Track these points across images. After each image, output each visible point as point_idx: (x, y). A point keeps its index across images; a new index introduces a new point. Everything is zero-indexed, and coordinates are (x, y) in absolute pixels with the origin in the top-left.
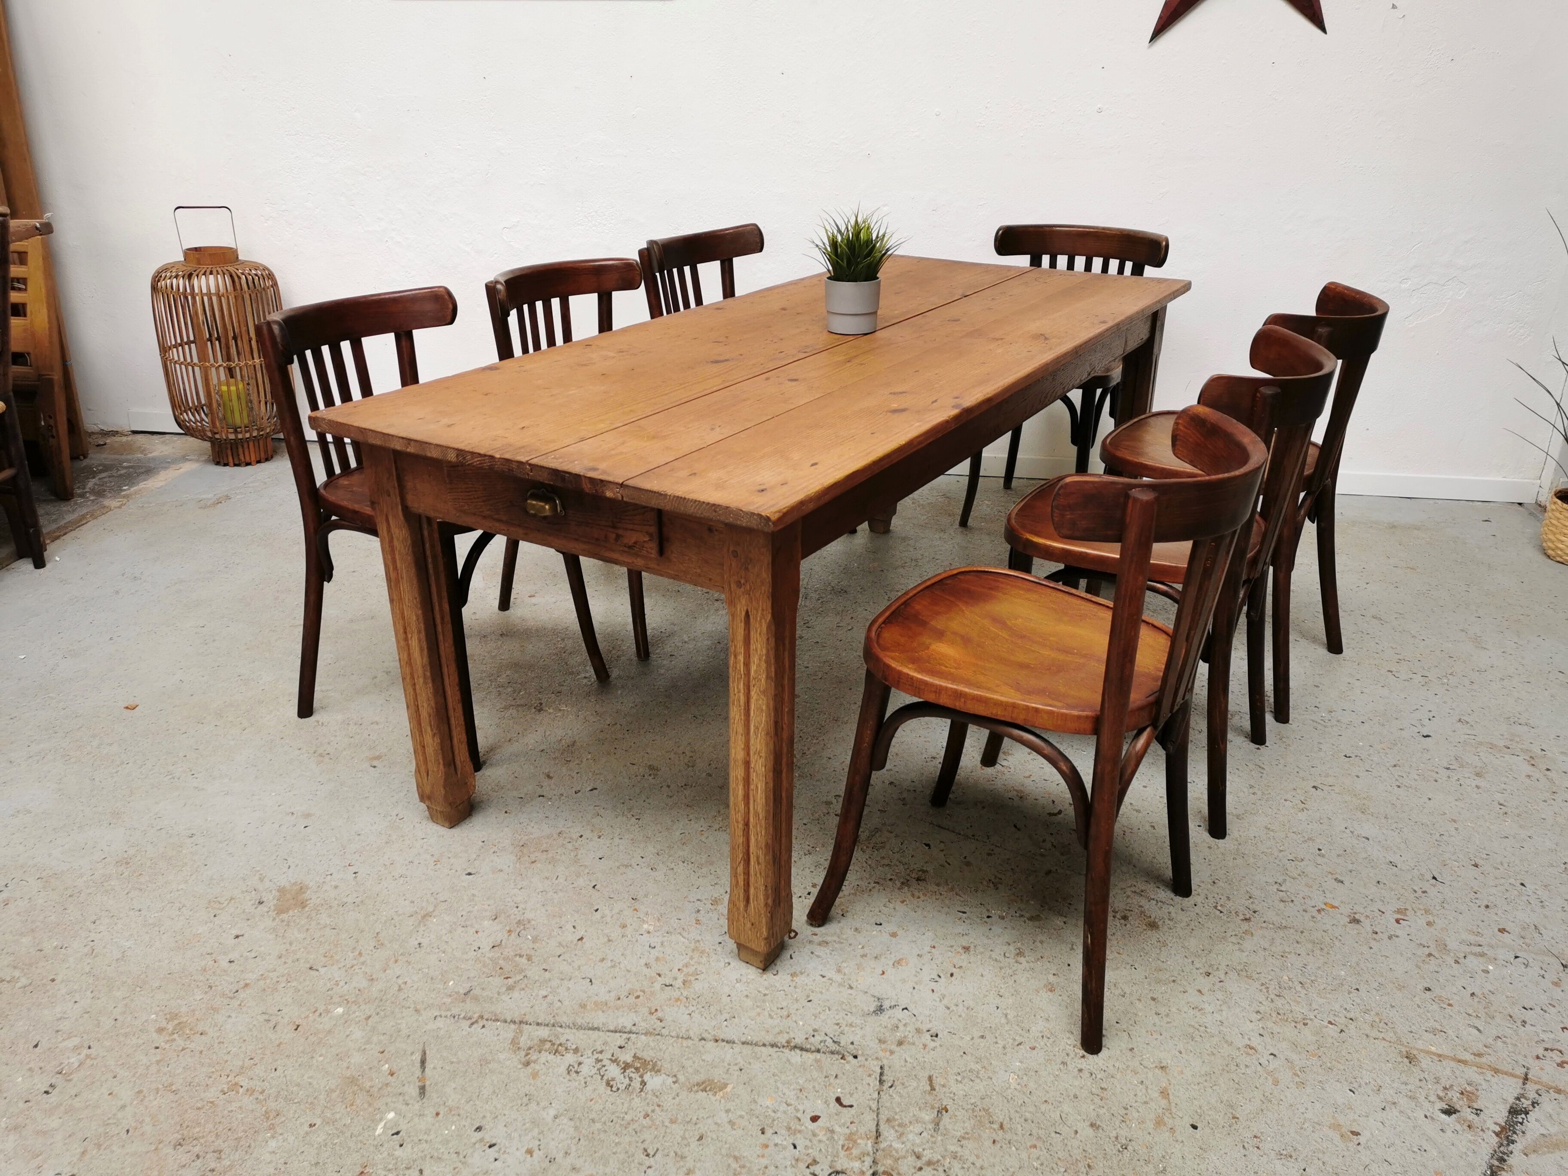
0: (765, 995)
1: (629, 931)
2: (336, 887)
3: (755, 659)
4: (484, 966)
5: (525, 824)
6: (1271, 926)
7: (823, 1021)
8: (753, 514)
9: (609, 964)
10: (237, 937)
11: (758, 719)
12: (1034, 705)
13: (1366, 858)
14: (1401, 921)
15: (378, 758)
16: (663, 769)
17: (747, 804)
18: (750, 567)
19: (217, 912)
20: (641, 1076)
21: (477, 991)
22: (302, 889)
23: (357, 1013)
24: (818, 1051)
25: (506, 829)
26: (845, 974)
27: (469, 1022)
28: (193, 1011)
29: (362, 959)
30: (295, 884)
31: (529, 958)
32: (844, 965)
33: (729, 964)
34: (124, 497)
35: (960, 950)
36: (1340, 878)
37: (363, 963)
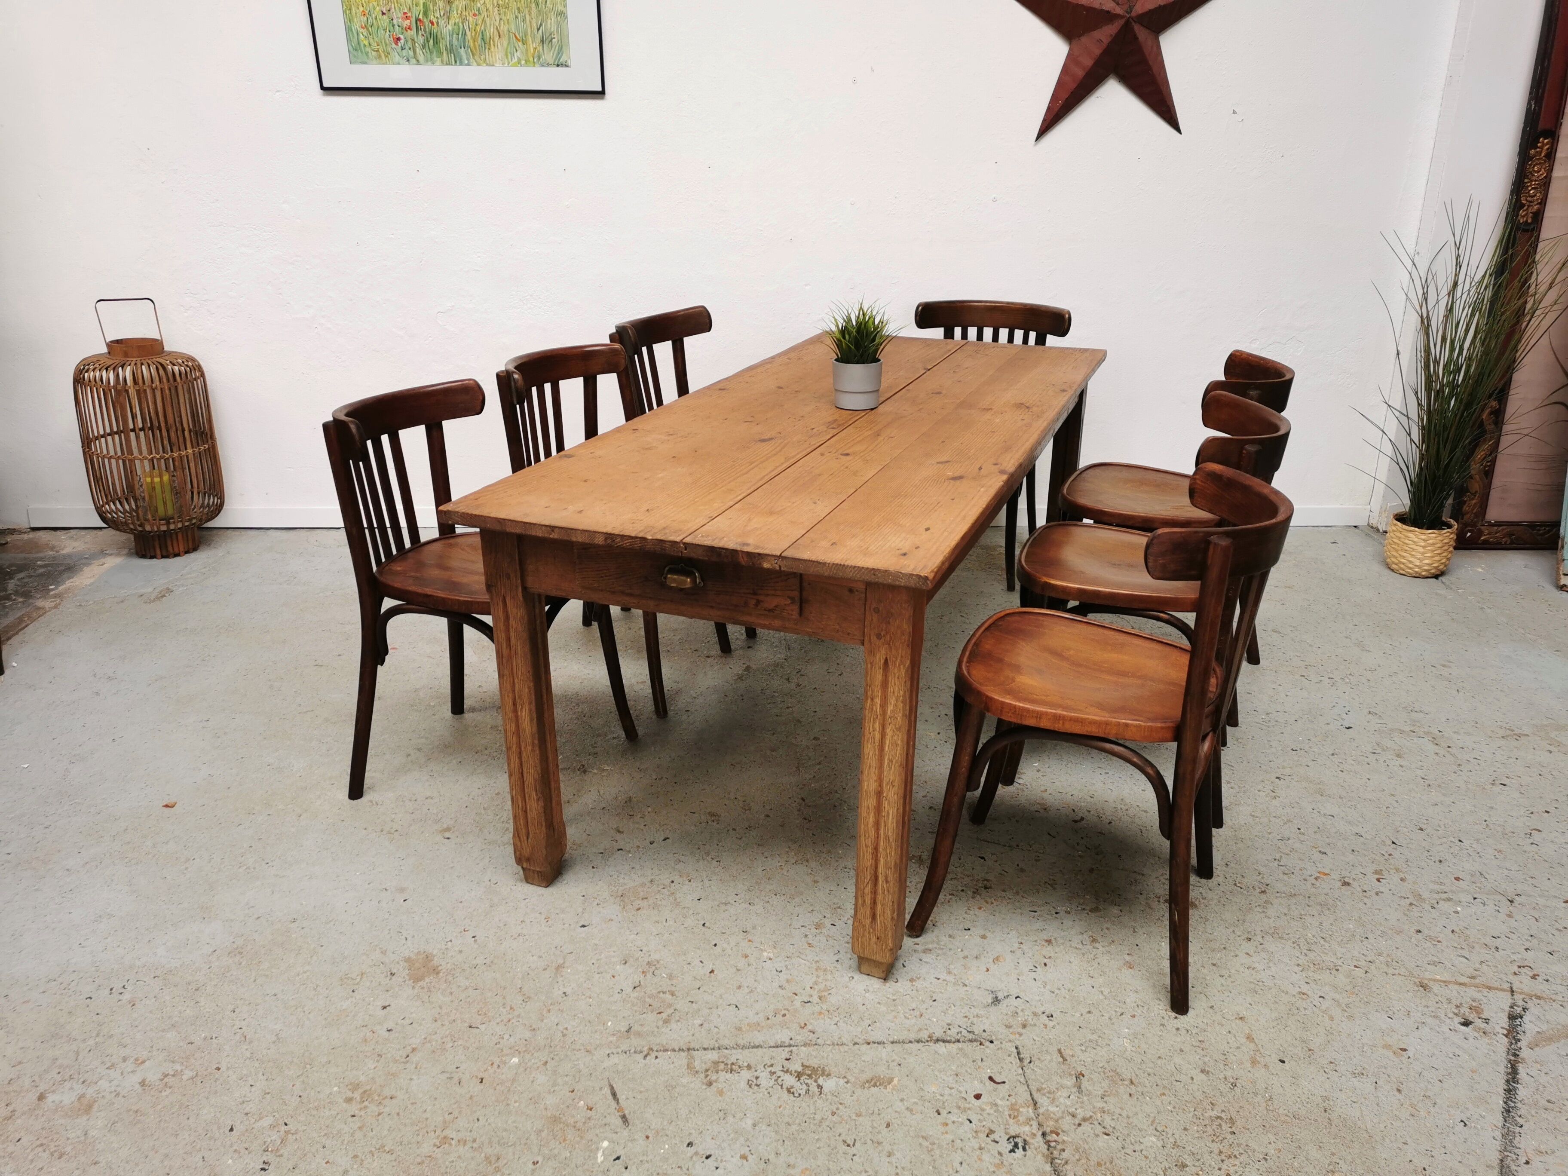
0: (894, 1000)
1: (751, 959)
2: (461, 952)
3: (892, 701)
4: (633, 1005)
5: (615, 876)
6: (1284, 895)
7: (953, 1015)
8: (912, 575)
9: (747, 990)
10: (385, 1008)
11: (893, 753)
12: (1124, 721)
13: (1336, 833)
14: (1381, 880)
15: (448, 829)
16: (723, 815)
17: (877, 830)
18: (891, 620)
19: (355, 987)
20: (816, 1081)
21: (636, 1028)
22: (428, 958)
23: (533, 1061)
24: (958, 1041)
25: (600, 883)
26: (955, 975)
27: (642, 1055)
28: (373, 1078)
29: (516, 1013)
30: (419, 953)
31: (673, 994)
32: (952, 967)
33: (853, 978)
34: (55, 596)
35: (1044, 943)
36: (1323, 850)
37: (519, 1016)
